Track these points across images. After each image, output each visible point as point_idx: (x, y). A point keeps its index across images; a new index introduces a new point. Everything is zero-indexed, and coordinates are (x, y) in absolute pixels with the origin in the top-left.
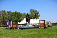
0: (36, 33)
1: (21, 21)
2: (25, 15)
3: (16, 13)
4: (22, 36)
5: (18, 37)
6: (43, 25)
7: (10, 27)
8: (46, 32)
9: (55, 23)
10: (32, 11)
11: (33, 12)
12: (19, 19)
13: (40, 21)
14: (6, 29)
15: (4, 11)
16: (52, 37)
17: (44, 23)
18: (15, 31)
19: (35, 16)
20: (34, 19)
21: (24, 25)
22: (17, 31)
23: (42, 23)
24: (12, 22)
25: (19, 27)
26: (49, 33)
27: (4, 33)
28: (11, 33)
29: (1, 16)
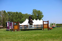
0: (39, 35)
1: (23, 22)
2: (27, 16)
3: (17, 13)
4: (24, 38)
5: (20, 39)
6: (46, 26)
7: (10, 28)
8: (50, 34)
9: (60, 24)
10: (35, 11)
11: (35, 13)
12: (21, 20)
13: (43, 22)
14: (7, 31)
15: (4, 12)
16: (56, 39)
17: (48, 24)
18: (16, 33)
19: (38, 16)
20: (36, 20)
21: (26, 26)
22: (18, 33)
23: (45, 24)
24: (13, 23)
25: (20, 28)
26: (54, 35)
27: (4, 35)
28: (12, 35)
29: (1, 16)
